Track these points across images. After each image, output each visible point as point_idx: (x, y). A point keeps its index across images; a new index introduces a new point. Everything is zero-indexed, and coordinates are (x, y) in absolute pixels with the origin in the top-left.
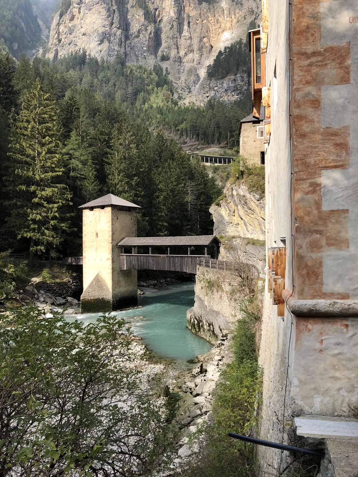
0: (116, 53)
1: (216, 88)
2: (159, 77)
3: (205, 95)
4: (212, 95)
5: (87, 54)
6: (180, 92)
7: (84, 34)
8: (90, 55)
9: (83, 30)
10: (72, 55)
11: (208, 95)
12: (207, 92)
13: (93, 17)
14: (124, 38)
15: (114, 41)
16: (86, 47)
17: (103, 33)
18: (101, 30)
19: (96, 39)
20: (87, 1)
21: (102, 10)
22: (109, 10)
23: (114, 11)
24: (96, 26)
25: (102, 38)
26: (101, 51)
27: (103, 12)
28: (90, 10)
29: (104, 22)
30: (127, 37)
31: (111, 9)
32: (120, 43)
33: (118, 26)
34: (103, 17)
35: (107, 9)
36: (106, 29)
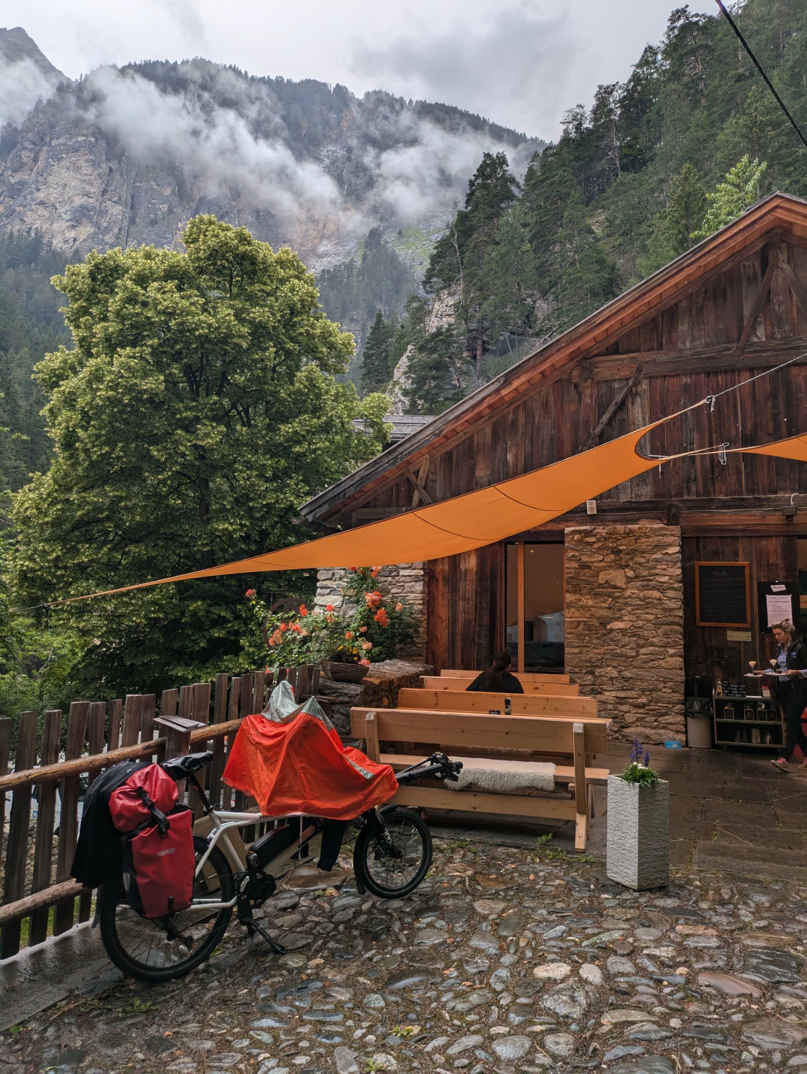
5: (45, 241)
7: (41, 203)
8: (50, 244)
9: (40, 195)
10: (11, 237)
13: (65, 174)
14: (126, 223)
15: (105, 224)
16: (44, 227)
17: (83, 207)
18: (78, 201)
19: (67, 217)
20: (54, 142)
21: (84, 164)
22: (99, 166)
23: (111, 170)
24: (69, 192)
25: (80, 216)
26: (75, 240)
27: (87, 169)
28: (60, 160)
29: (88, 187)
30: (132, 221)
31: (104, 166)
32: (116, 230)
33: (116, 199)
34: (87, 178)
35: (95, 164)
36: (91, 200)
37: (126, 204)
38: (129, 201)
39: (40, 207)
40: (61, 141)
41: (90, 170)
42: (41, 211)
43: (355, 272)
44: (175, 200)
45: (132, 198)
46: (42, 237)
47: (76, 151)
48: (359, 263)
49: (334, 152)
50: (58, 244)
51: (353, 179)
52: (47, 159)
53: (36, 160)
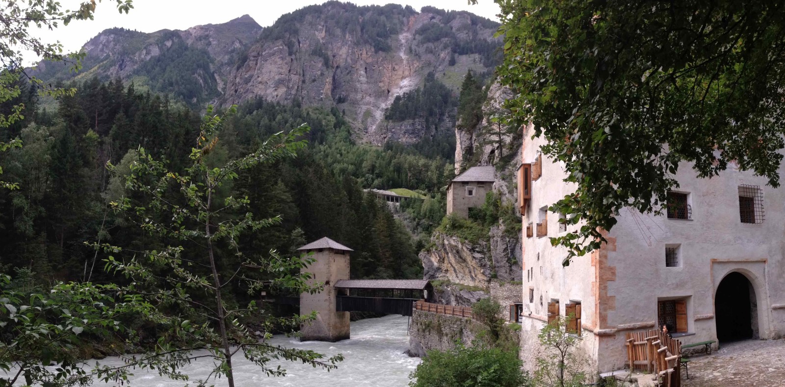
0: (293, 96)
1: (393, 130)
2: (336, 118)
3: (382, 136)
4: (390, 136)
5: (264, 99)
6: (358, 132)
7: (260, 82)
8: (266, 100)
9: (260, 79)
10: (248, 101)
11: (385, 136)
12: (385, 133)
13: (269, 66)
14: (300, 83)
15: (291, 86)
16: (262, 94)
17: (279, 80)
18: (277, 78)
19: (273, 86)
20: (263, 53)
21: (278, 60)
22: (285, 59)
23: (292, 60)
24: (273, 74)
25: (279, 83)
26: (277, 96)
27: (279, 61)
28: (266, 61)
29: (281, 70)
30: (304, 82)
31: (287, 58)
32: (296, 87)
33: (295, 73)
34: (280, 66)
35: (282, 59)
36: (282, 76)
37: (300, 75)
38: (302, 72)
39: (260, 85)
40: (267, 52)
41: (281, 62)
42: (260, 86)
43: (420, 93)
44: (324, 68)
45: (303, 71)
46: (262, 97)
47: (274, 54)
48: (422, 89)
49: (407, 36)
50: (269, 99)
51: (417, 49)
52: (261, 62)
53: (256, 64)
